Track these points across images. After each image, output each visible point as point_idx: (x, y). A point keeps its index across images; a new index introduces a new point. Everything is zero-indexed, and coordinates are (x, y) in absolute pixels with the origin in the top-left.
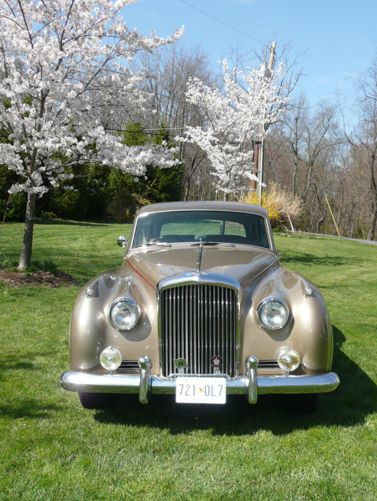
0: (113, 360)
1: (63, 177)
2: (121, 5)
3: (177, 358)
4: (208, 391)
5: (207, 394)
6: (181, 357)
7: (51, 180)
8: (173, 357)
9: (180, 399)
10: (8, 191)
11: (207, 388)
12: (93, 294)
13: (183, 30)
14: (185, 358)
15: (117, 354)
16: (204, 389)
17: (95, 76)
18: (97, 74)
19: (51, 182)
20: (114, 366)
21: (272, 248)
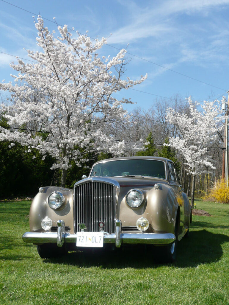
0: (48, 224)
1: (83, 161)
2: (110, 66)
3: (80, 223)
4: (94, 240)
5: (93, 241)
6: (82, 222)
7: (77, 163)
8: (78, 222)
9: (79, 244)
10: (51, 168)
11: (93, 238)
12: (42, 191)
13: (146, 76)
14: (84, 223)
15: (50, 222)
16: (91, 239)
17: (98, 104)
18: (98, 103)
19: (77, 164)
20: (48, 228)
21: (166, 178)
